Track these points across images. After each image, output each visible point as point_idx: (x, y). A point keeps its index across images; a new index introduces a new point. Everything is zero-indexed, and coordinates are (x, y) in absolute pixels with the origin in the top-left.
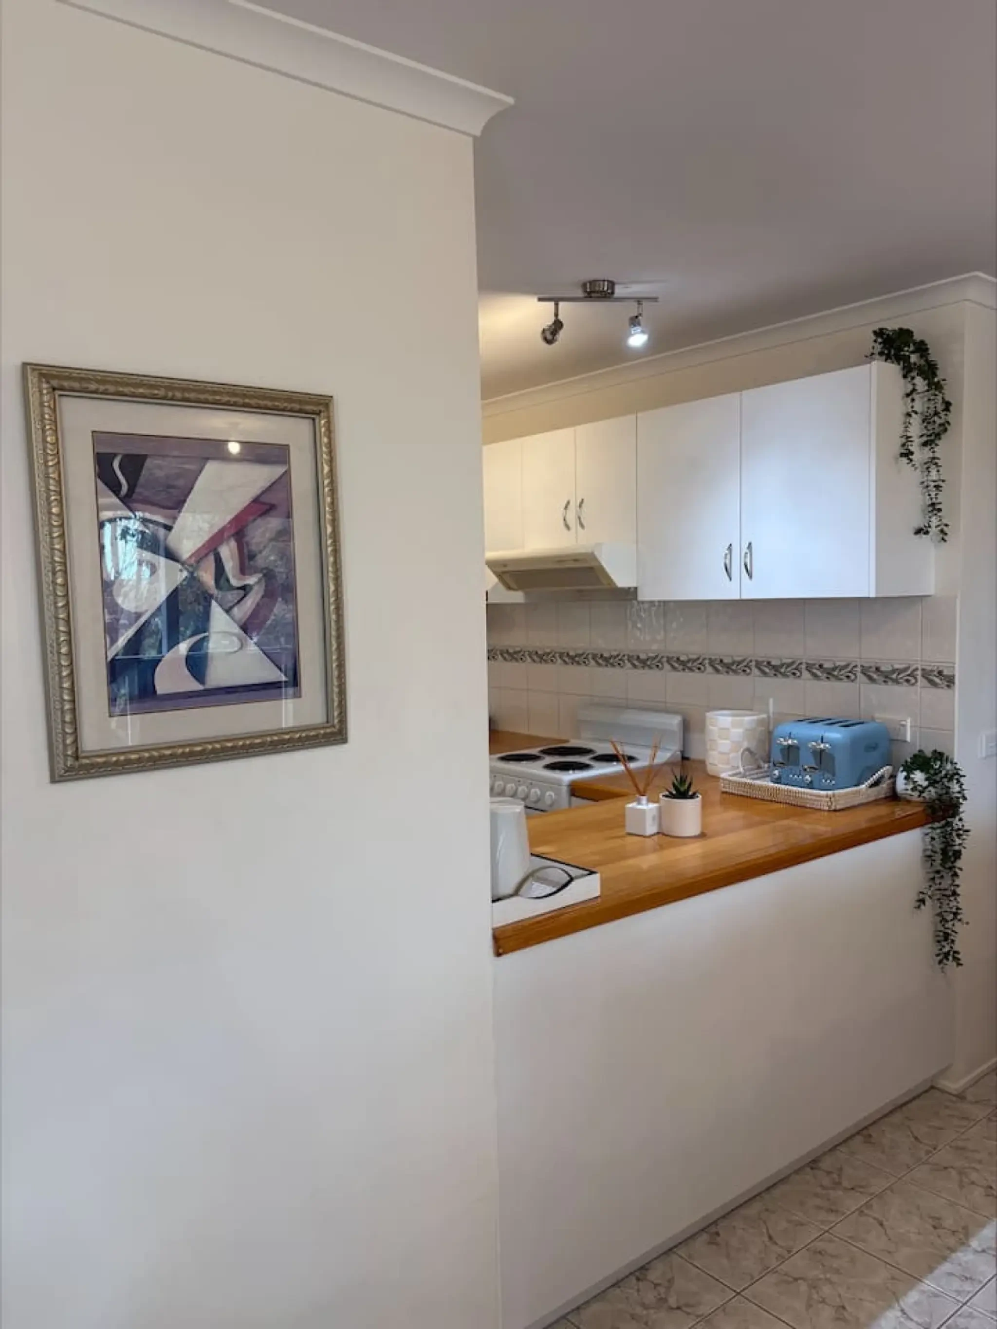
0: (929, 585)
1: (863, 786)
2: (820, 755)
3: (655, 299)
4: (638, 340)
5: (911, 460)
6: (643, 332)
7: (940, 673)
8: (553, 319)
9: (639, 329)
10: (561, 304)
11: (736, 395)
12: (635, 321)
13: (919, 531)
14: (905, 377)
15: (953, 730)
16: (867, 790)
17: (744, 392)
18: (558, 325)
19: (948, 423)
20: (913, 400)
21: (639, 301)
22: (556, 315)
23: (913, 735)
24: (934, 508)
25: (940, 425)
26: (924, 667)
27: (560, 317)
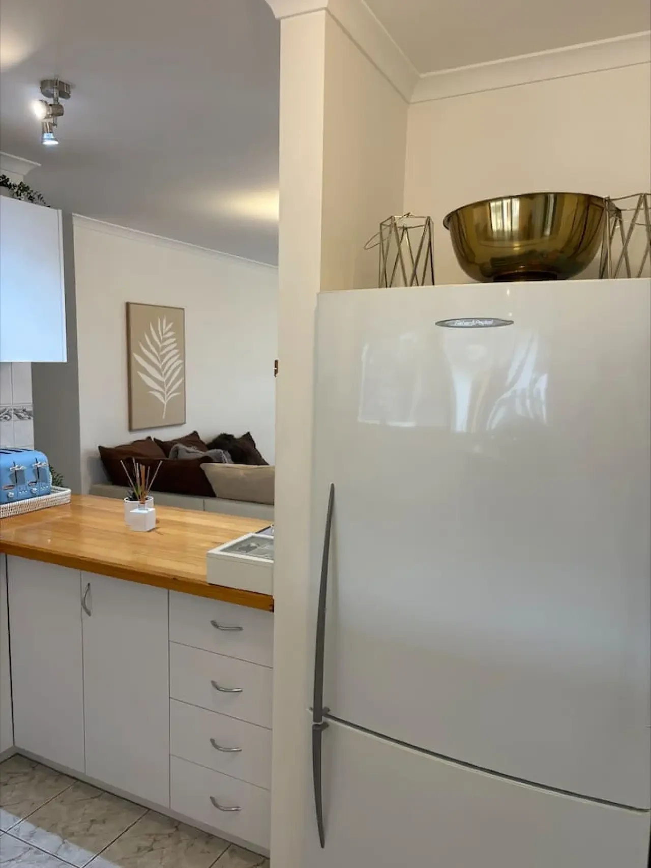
2: (37, 471)
7: (24, 410)
26: (16, 408)
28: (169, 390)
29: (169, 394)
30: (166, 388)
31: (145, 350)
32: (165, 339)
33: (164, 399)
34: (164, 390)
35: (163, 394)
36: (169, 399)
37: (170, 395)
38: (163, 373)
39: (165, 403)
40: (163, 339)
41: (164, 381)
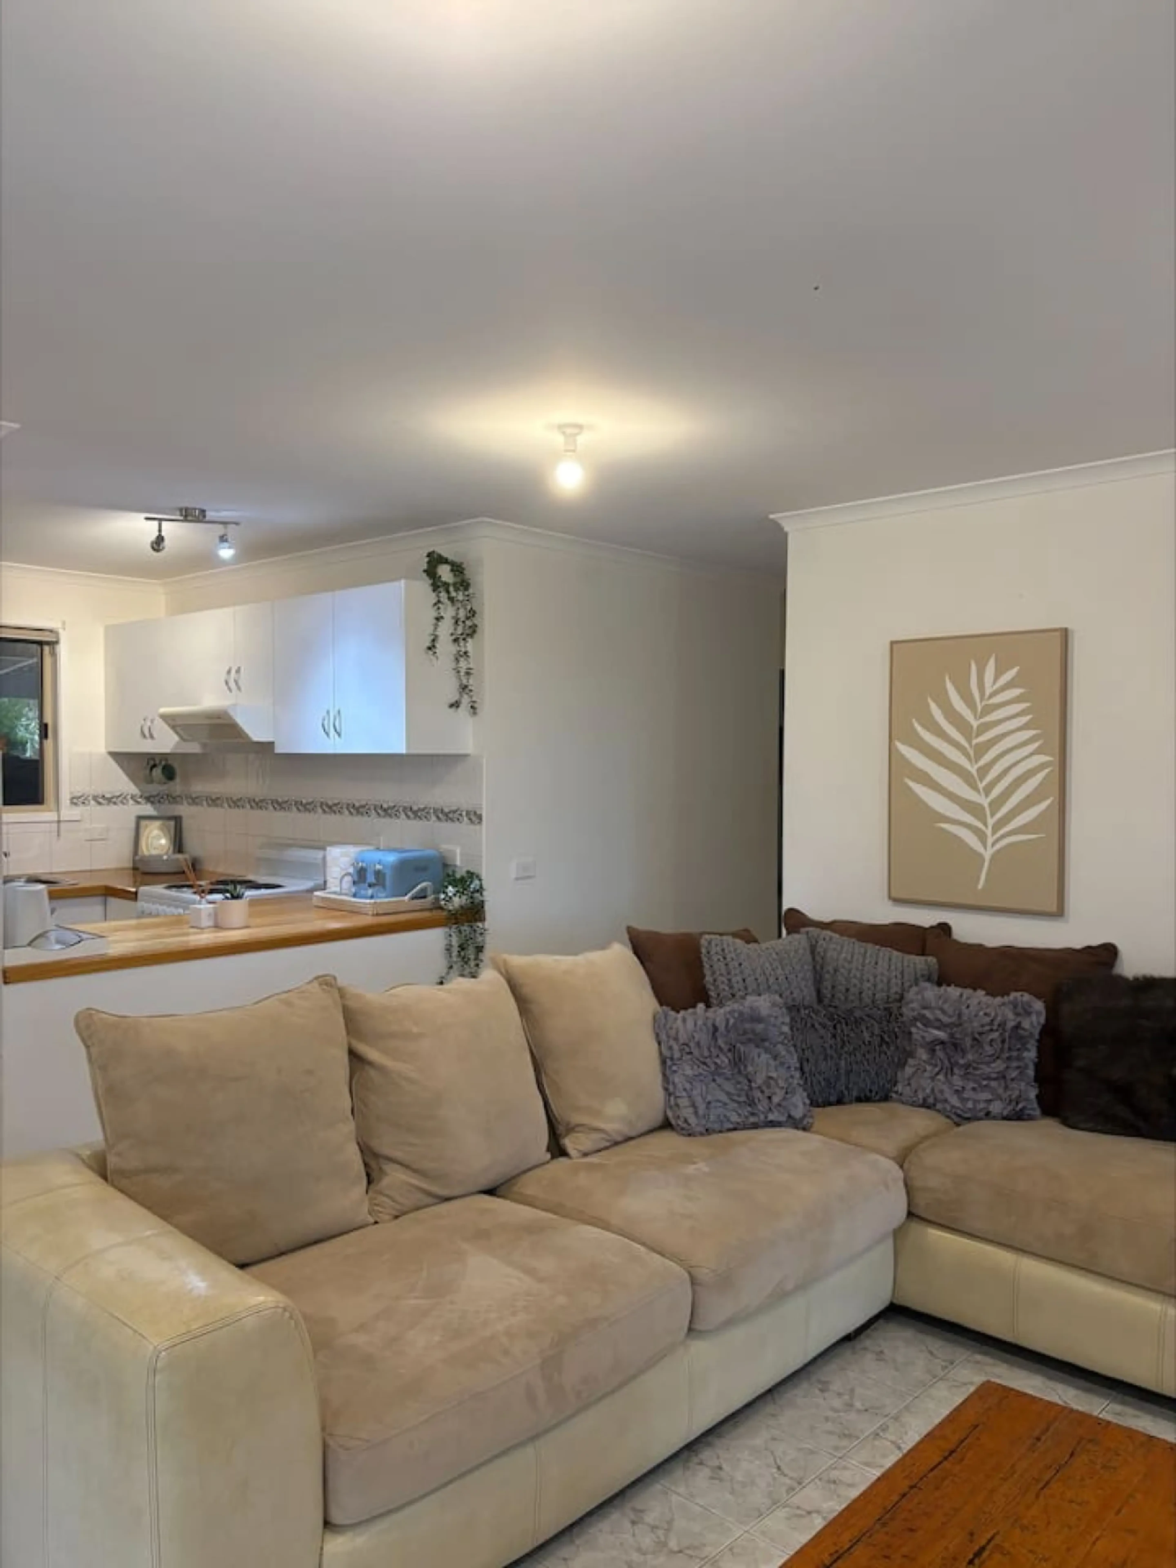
0: (468, 746)
1: (406, 898)
2: (378, 873)
3: (237, 524)
4: (226, 553)
5: (435, 653)
6: (230, 548)
7: (475, 813)
8: (157, 534)
9: (226, 545)
10: (164, 524)
11: (330, 594)
12: (223, 539)
13: (451, 706)
14: (434, 591)
15: (481, 857)
16: (409, 901)
17: (337, 593)
18: (160, 539)
19: (476, 626)
20: (439, 608)
21: (225, 523)
22: (160, 531)
23: (461, 860)
24: (464, 688)
25: (470, 627)
26: (466, 809)
27: (163, 534)
28: (996, 828)
29: (998, 835)
30: (991, 822)
31: (928, 737)
32: (989, 709)
33: (985, 848)
34: (985, 824)
35: (982, 837)
36: (998, 846)
37: (1003, 837)
38: (981, 786)
39: (988, 854)
40: (983, 708)
41: (986, 805)
